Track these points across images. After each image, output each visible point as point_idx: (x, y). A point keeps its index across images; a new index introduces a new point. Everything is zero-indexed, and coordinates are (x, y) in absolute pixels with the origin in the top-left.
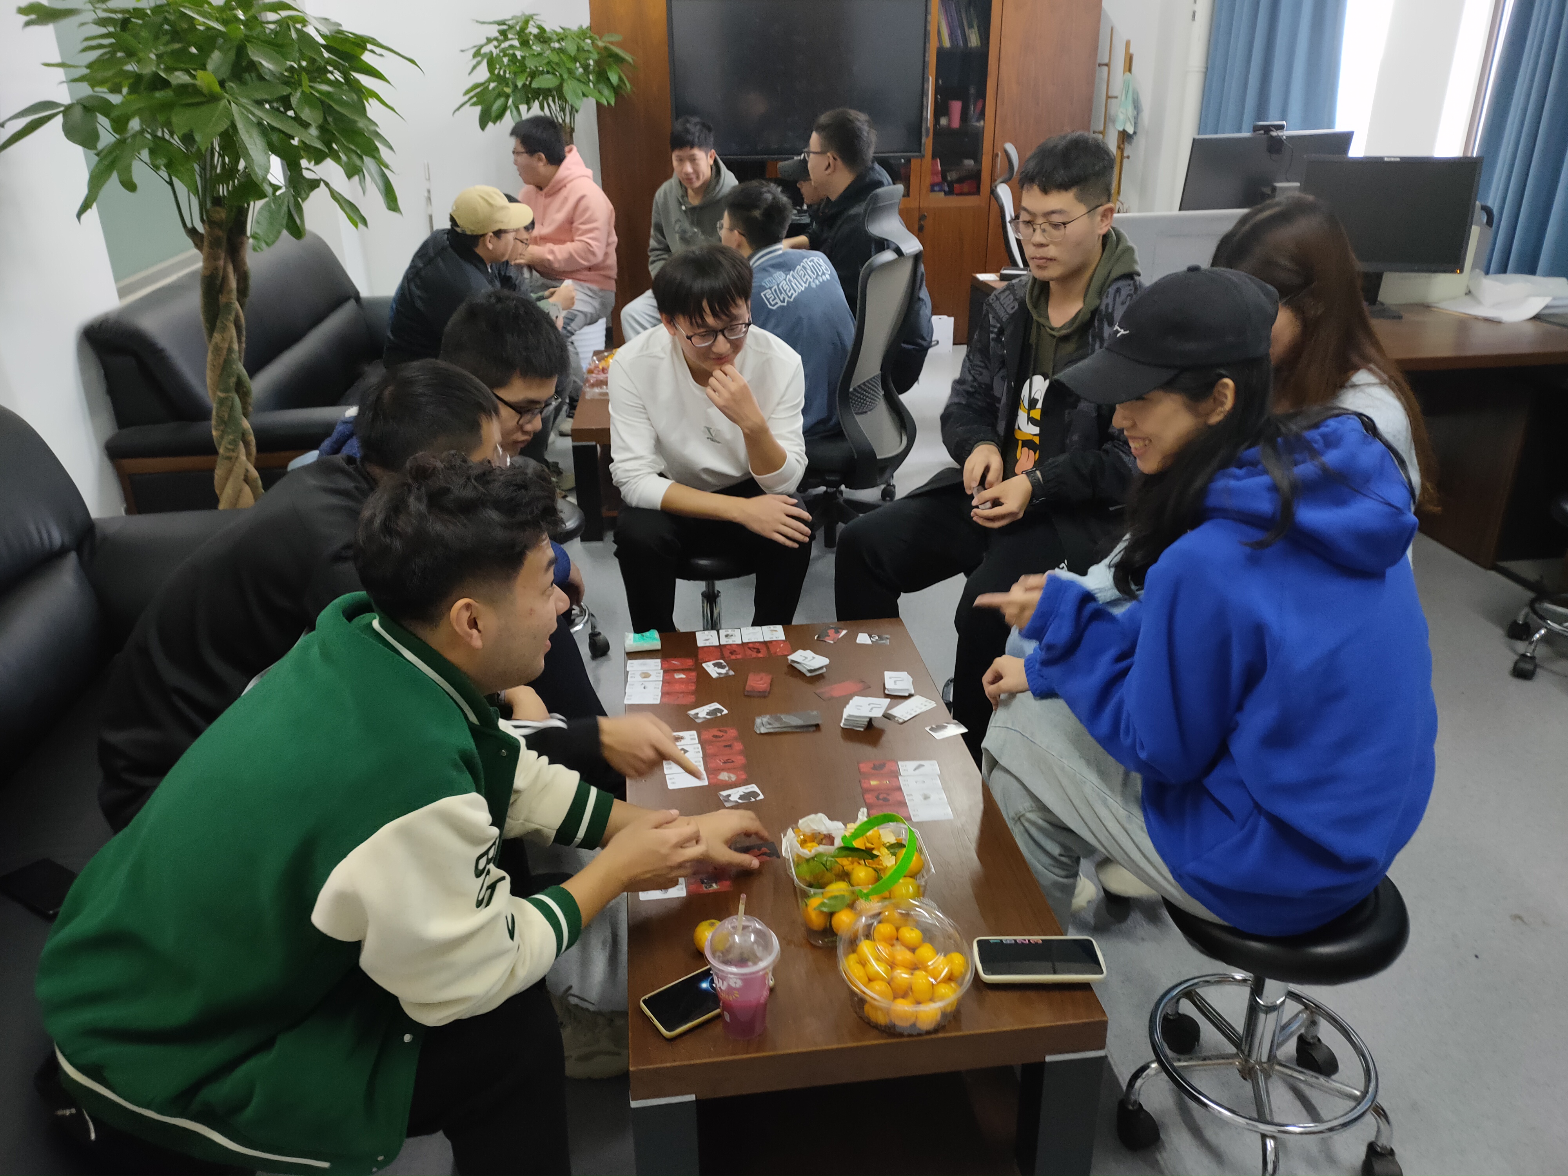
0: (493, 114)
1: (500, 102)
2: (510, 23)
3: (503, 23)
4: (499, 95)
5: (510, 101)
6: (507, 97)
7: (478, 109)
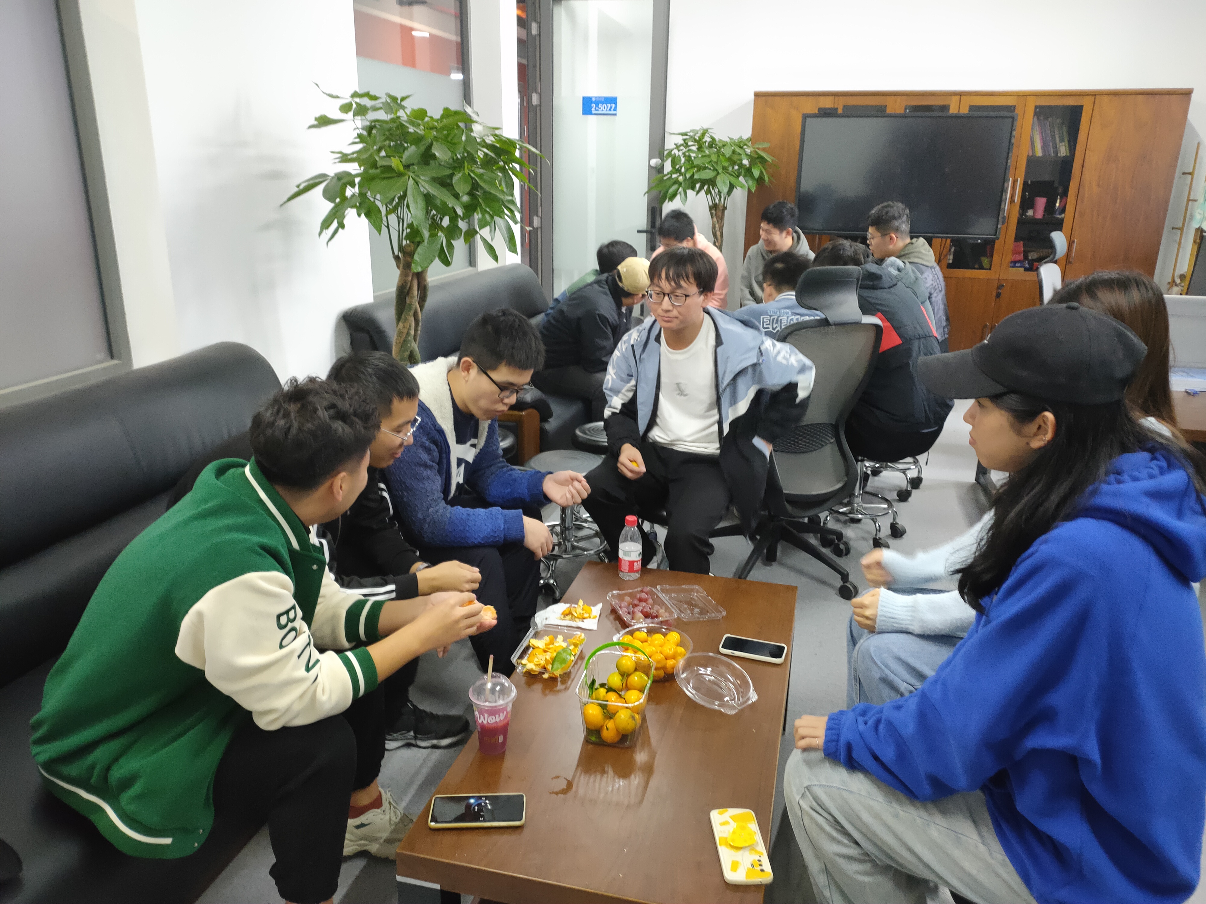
1: (674, 188)
2: (692, 134)
3: (686, 134)
4: (675, 183)
5: (681, 187)
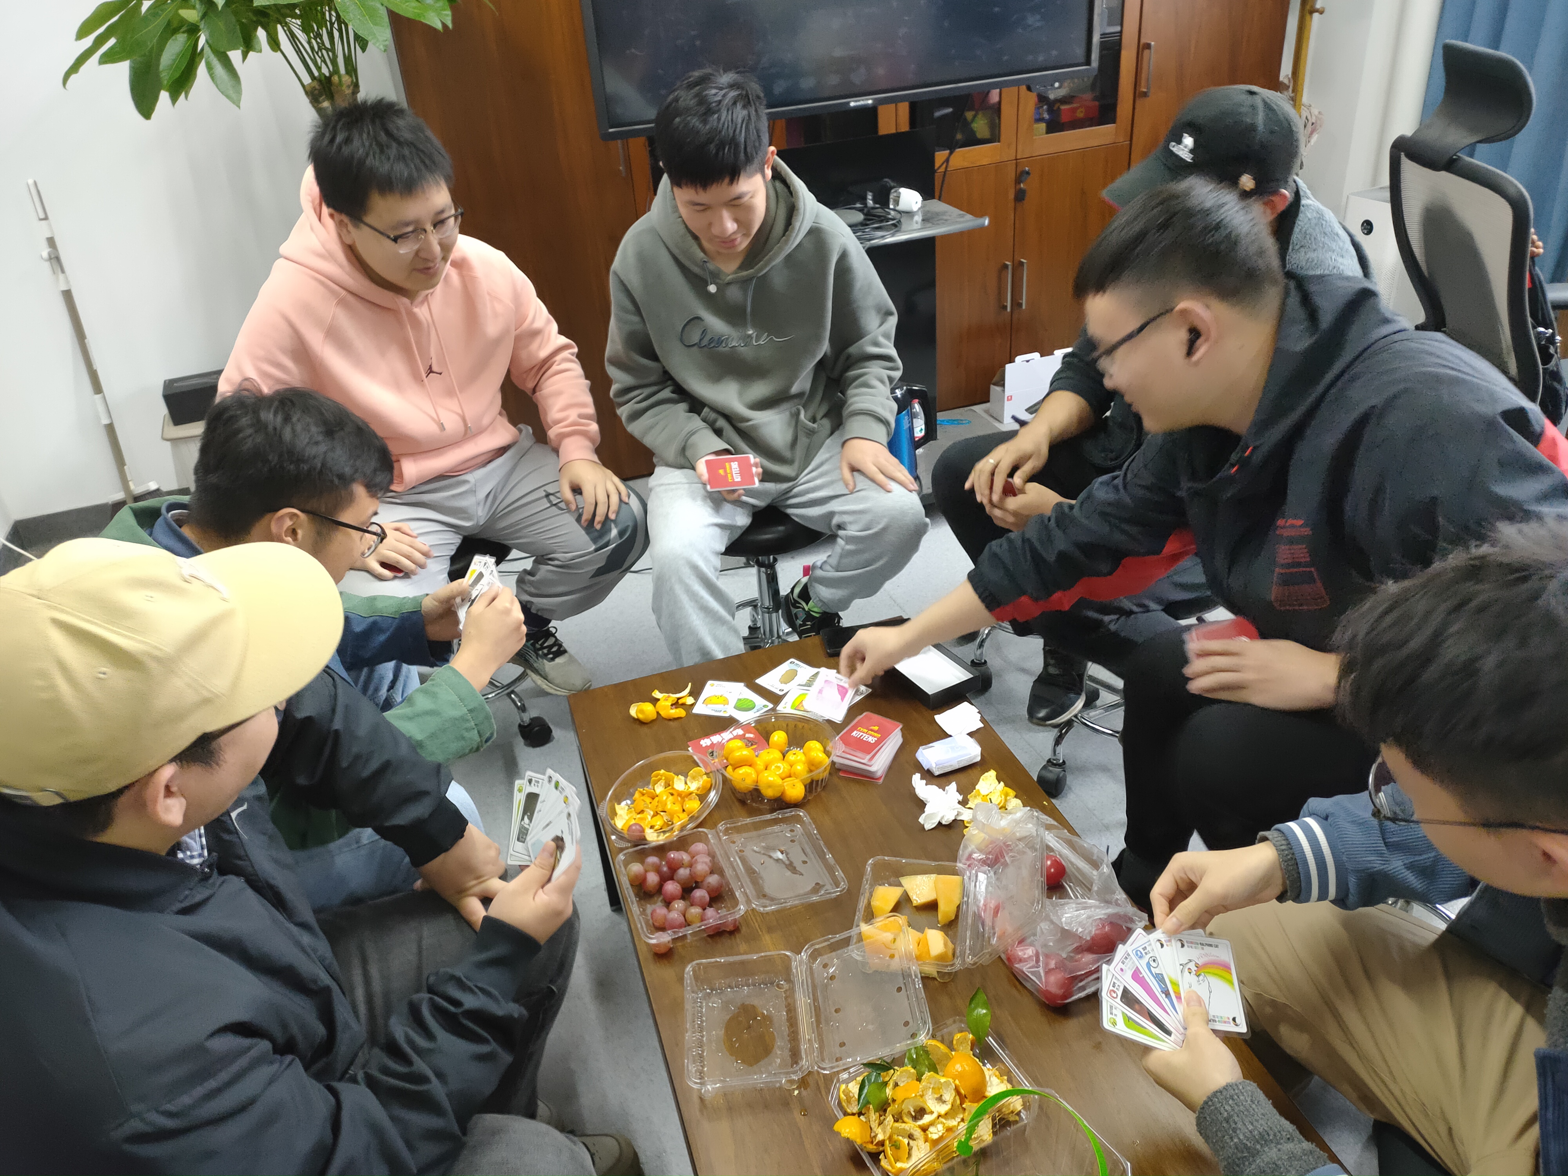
0: (165, 76)
1: (176, 46)
4: (172, 28)
5: (202, 41)
6: (193, 30)
7: (122, 70)
